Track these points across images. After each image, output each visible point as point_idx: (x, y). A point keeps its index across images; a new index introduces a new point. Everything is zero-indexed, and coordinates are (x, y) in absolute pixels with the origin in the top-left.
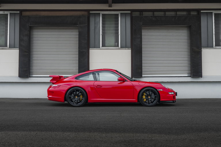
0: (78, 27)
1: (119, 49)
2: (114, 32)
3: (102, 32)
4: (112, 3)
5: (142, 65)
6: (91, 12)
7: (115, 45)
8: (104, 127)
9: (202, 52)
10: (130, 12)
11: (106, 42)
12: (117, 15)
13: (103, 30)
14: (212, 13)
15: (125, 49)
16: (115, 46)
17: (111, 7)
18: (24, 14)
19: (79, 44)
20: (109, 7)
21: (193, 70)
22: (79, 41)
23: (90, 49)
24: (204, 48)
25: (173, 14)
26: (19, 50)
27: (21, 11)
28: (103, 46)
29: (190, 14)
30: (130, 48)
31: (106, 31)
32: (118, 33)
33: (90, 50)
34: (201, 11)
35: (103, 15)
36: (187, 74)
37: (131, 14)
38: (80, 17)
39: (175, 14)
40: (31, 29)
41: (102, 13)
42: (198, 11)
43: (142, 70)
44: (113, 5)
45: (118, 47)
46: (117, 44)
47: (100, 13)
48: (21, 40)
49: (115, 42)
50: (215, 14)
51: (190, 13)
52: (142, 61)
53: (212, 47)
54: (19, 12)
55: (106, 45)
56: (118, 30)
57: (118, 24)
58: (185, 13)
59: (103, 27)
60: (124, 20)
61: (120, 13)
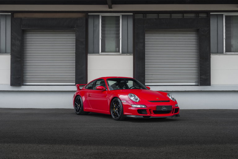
0: (75, 30)
1: (120, 55)
2: (115, 35)
3: (102, 36)
4: (113, 4)
5: (145, 73)
6: (89, 14)
7: (116, 50)
8: (86, 139)
9: (211, 58)
10: (132, 14)
11: (106, 47)
12: (119, 17)
13: (102, 33)
14: (223, 15)
15: (127, 55)
16: (116, 52)
17: (112, 8)
18: (16, 15)
19: (76, 49)
20: (109, 8)
21: (200, 78)
22: (76, 45)
23: (88, 54)
24: (214, 54)
25: (179, 16)
26: (10, 56)
27: (13, 13)
28: (102, 52)
29: (199, 17)
30: (132, 54)
31: (106, 35)
32: (119, 37)
33: (88, 56)
34: (211, 13)
35: (103, 17)
36: (195, 82)
37: (133, 16)
38: (77, 19)
39: (182, 17)
40: (24, 32)
41: (101, 15)
42: (207, 13)
43: (145, 78)
44: (113, 6)
45: (119, 52)
46: (117, 49)
47: (99, 15)
48: (12, 45)
49: (116, 48)
50: (226, 16)
51: (199, 15)
52: (145, 68)
53: (222, 53)
54: (10, 14)
55: (106, 50)
56: (119, 33)
57: (119, 27)
58: (192, 15)
59: (102, 30)
60: (125, 23)
61: (121, 16)
